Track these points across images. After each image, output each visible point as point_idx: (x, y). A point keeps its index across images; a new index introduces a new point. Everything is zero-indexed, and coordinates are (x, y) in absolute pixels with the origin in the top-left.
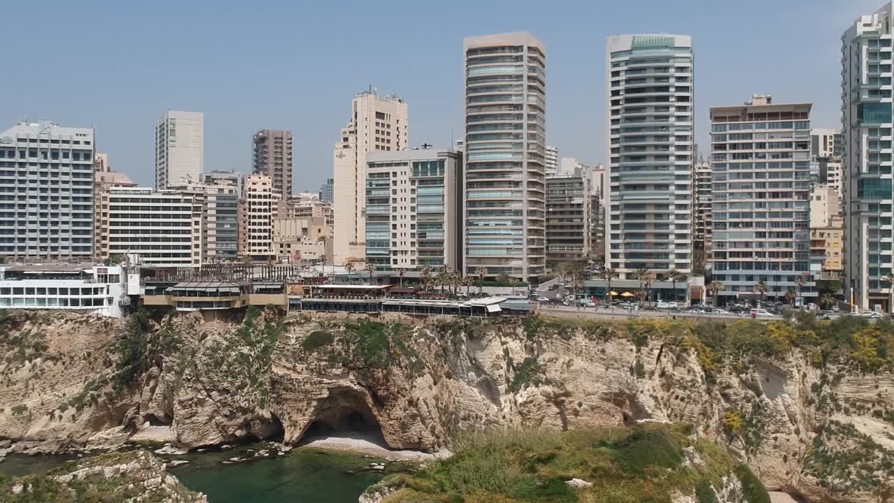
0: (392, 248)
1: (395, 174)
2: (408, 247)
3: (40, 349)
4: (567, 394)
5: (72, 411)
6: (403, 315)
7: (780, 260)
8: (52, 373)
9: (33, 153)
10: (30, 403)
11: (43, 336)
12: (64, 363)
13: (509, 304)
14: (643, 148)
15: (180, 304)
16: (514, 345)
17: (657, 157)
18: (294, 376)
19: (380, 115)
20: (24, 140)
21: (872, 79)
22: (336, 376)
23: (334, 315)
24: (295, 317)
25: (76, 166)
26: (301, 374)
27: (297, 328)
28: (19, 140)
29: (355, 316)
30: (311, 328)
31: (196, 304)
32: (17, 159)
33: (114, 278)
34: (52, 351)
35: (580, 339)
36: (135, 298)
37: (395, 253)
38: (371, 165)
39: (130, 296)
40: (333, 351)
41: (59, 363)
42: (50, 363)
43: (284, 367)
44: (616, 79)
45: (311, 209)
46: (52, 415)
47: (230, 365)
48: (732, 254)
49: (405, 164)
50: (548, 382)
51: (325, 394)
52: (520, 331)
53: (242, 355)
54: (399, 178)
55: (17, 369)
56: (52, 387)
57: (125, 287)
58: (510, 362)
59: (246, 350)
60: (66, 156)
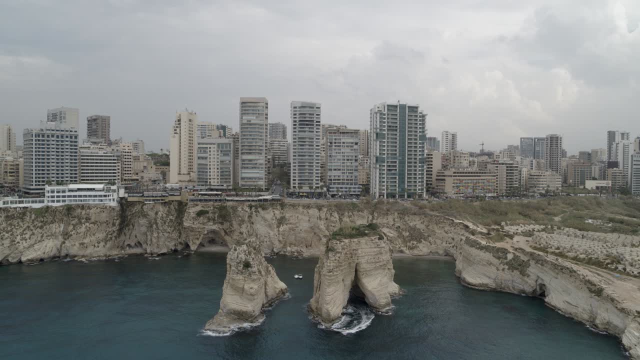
0: (208, 177)
1: (210, 148)
2: (216, 177)
3: (88, 219)
4: (297, 227)
5: (102, 244)
6: (234, 203)
7: (337, 181)
8: (93, 229)
9: (53, 136)
10: (85, 241)
11: (88, 215)
12: (98, 225)
13: (273, 198)
14: (305, 142)
15: (146, 200)
16: (277, 212)
17: (310, 145)
18: (193, 226)
19: (190, 120)
20: (49, 130)
21: (380, 126)
22: (211, 225)
23: (208, 203)
24: (192, 205)
25: (71, 142)
26: (196, 225)
27: (193, 208)
28: (47, 130)
29: (216, 204)
30: (199, 208)
31: (153, 200)
32: (46, 138)
33: (114, 191)
34: (93, 220)
35: (301, 209)
36: (122, 198)
37: (210, 179)
38: (199, 144)
39: (120, 198)
40: (209, 217)
41: (96, 225)
42: (92, 225)
43: (189, 223)
44: (295, 116)
45: (139, 156)
46: (95, 246)
47: (168, 223)
48: (334, 180)
49: (214, 144)
50: (291, 224)
51: (206, 233)
52: (278, 207)
53: (170, 219)
54: (212, 150)
55: (80, 228)
56: (94, 235)
57: (118, 194)
58: (276, 218)
59: (171, 217)
60: (67, 137)
